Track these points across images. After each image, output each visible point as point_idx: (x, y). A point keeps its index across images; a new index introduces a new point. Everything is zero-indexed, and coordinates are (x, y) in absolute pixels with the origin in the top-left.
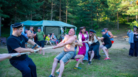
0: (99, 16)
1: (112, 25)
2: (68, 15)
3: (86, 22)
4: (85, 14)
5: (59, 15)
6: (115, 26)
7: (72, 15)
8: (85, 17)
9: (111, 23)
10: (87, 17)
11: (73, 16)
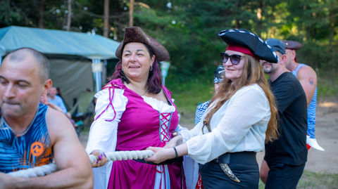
0: (266, 21)
1: (318, 57)
2: (137, 9)
3: (212, 42)
4: (209, 9)
5: (101, 12)
6: (329, 59)
7: (154, 12)
8: (208, 24)
9: (314, 50)
10: (217, 23)
11: (159, 15)
